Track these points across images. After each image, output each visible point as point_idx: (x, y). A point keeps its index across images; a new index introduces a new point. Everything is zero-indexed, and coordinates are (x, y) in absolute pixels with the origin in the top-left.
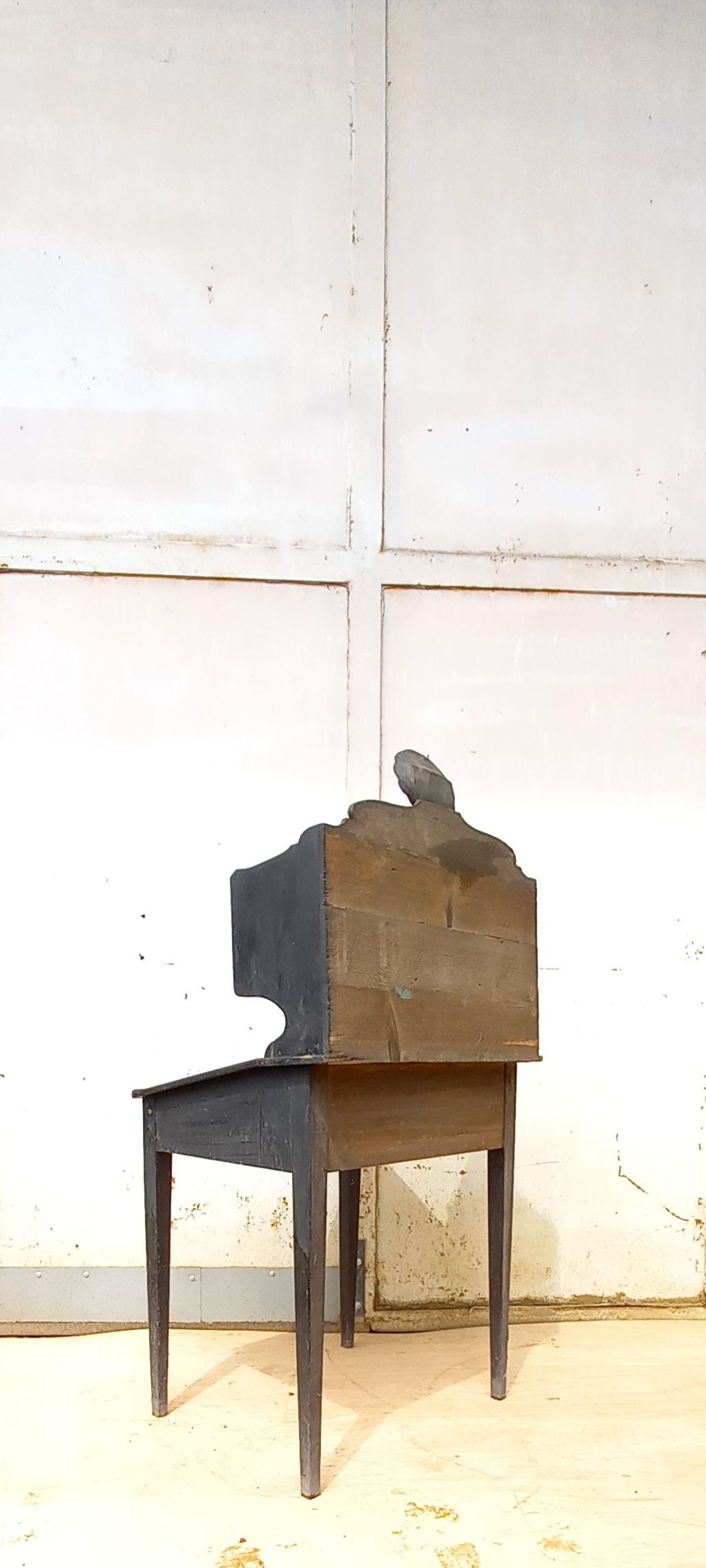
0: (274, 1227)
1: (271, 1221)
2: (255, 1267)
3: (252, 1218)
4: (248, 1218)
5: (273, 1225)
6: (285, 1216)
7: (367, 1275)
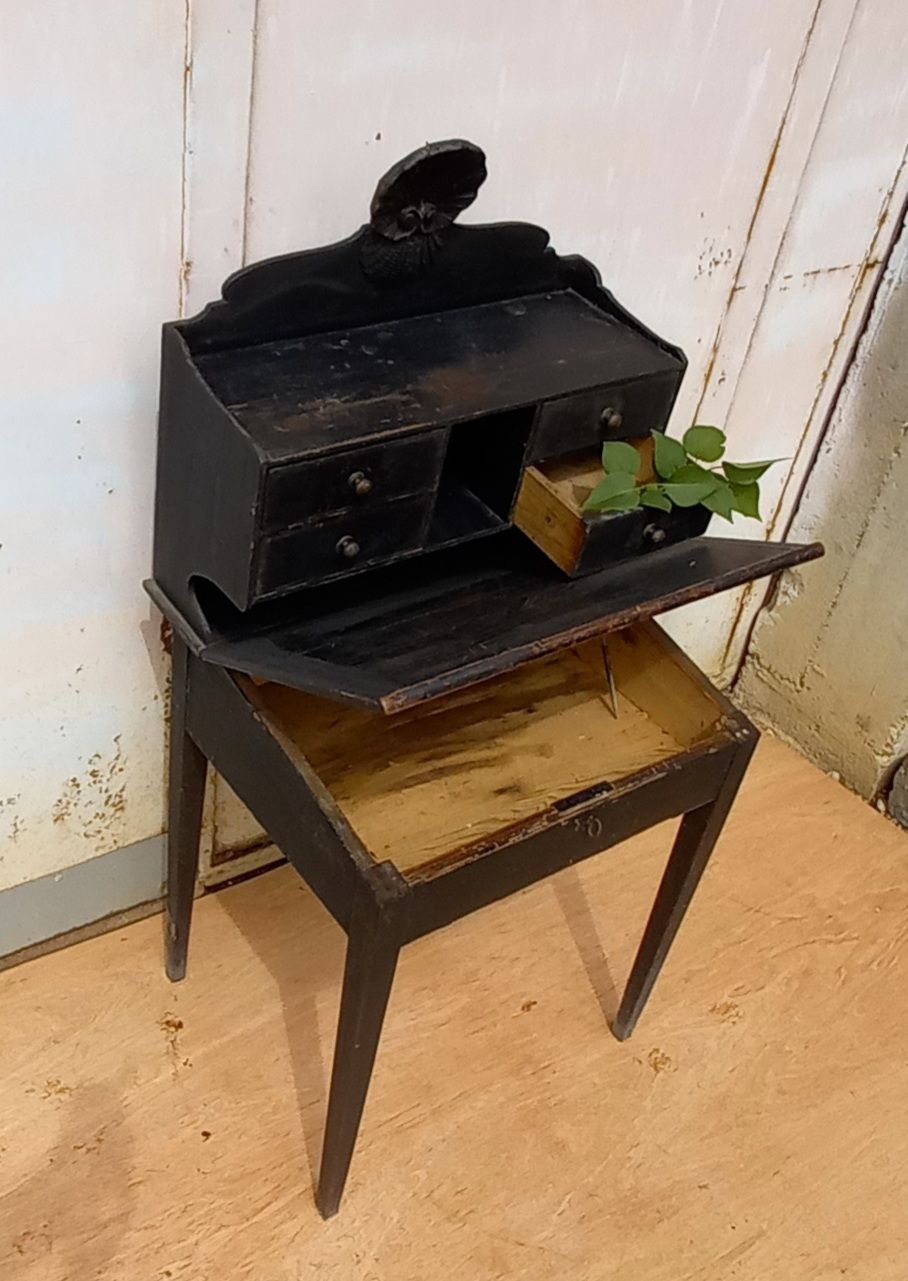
0: (59, 822)
1: (54, 815)
2: (31, 881)
3: (22, 822)
4: (15, 825)
5: (56, 821)
6: (75, 801)
7: (203, 830)
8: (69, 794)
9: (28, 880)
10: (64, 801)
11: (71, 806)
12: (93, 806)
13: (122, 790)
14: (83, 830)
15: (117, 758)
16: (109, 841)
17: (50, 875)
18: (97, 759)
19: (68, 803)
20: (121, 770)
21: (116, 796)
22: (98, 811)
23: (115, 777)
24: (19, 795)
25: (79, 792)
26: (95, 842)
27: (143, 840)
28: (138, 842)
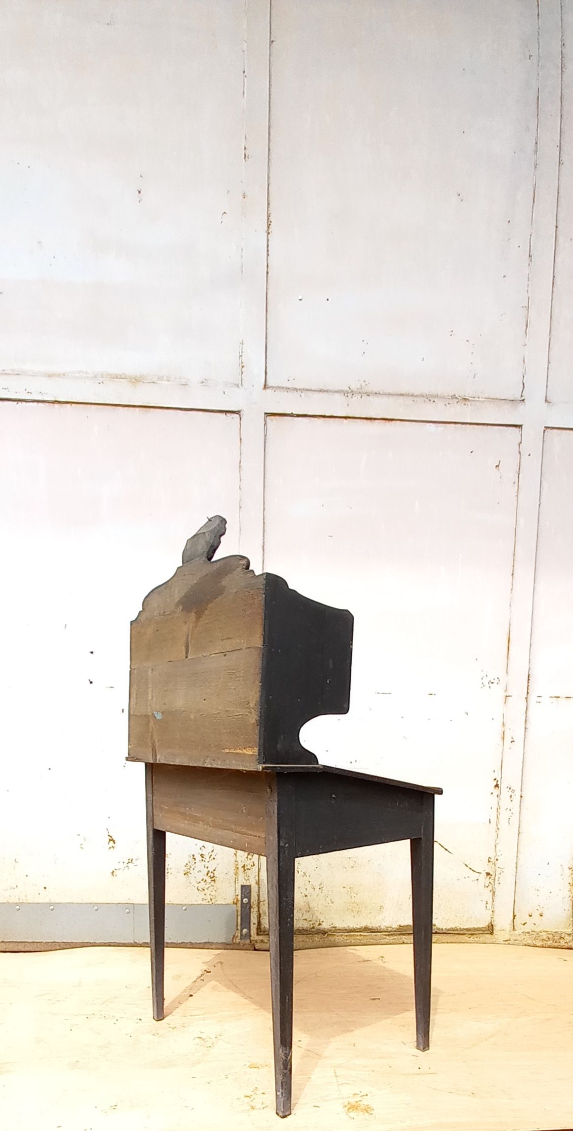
0: (187, 876)
1: (184, 871)
2: (173, 904)
3: (171, 869)
5: (185, 875)
6: (193, 867)
7: (252, 910)
8: (191, 862)
9: (171, 903)
10: (189, 864)
11: (191, 869)
12: (201, 873)
13: (214, 870)
14: (197, 885)
15: (212, 851)
16: (209, 897)
17: (181, 904)
18: (203, 848)
19: (191, 867)
20: (214, 859)
21: (212, 872)
22: (203, 877)
23: (211, 861)
24: (170, 854)
25: (195, 863)
26: (201, 895)
27: (224, 904)
28: (222, 904)
